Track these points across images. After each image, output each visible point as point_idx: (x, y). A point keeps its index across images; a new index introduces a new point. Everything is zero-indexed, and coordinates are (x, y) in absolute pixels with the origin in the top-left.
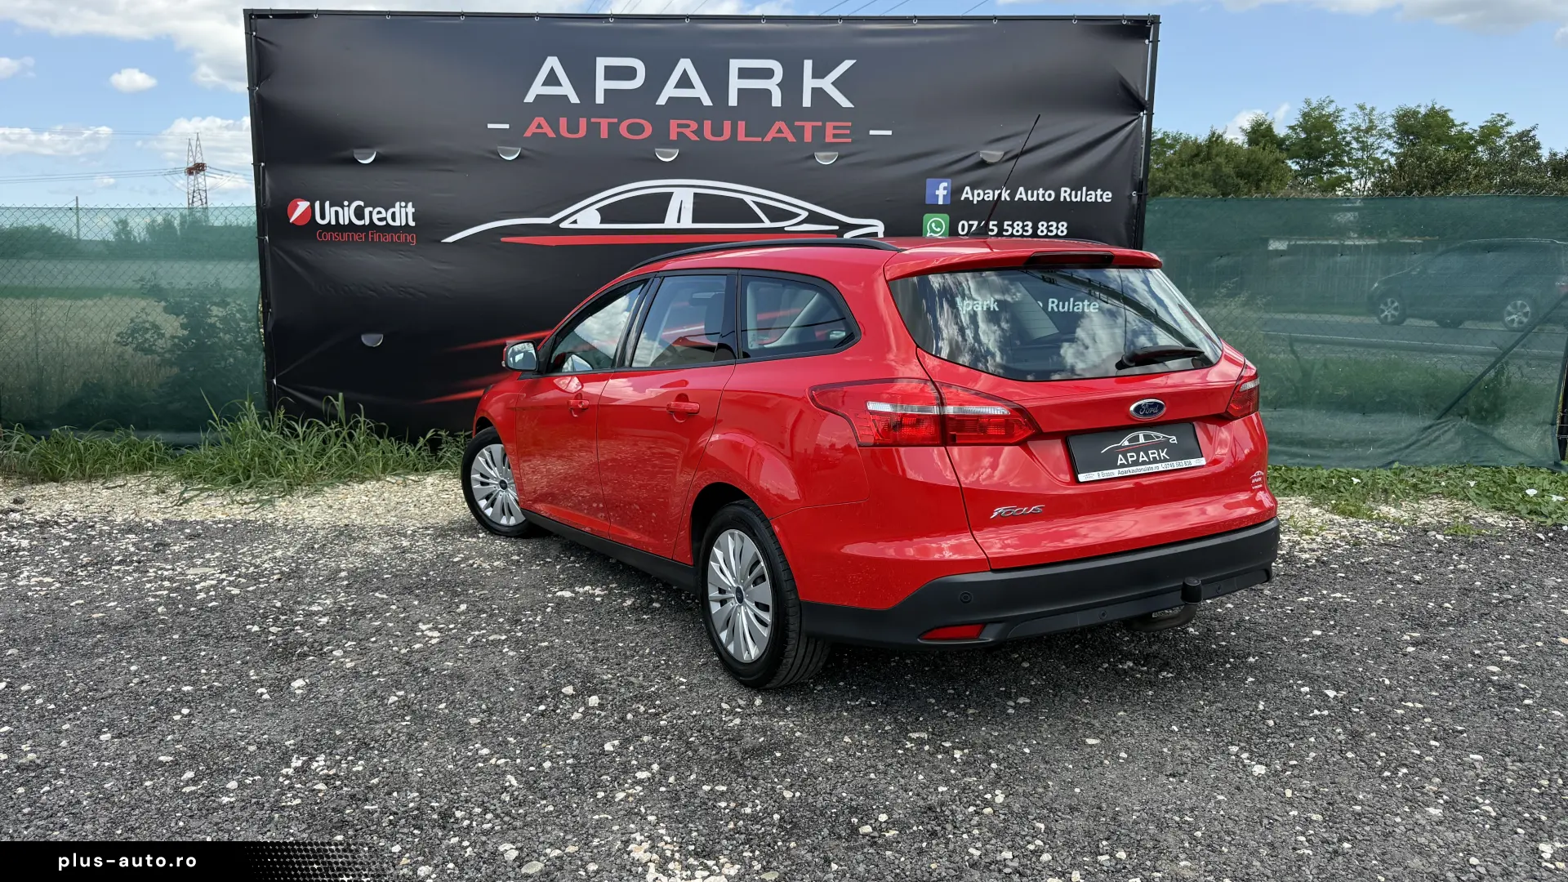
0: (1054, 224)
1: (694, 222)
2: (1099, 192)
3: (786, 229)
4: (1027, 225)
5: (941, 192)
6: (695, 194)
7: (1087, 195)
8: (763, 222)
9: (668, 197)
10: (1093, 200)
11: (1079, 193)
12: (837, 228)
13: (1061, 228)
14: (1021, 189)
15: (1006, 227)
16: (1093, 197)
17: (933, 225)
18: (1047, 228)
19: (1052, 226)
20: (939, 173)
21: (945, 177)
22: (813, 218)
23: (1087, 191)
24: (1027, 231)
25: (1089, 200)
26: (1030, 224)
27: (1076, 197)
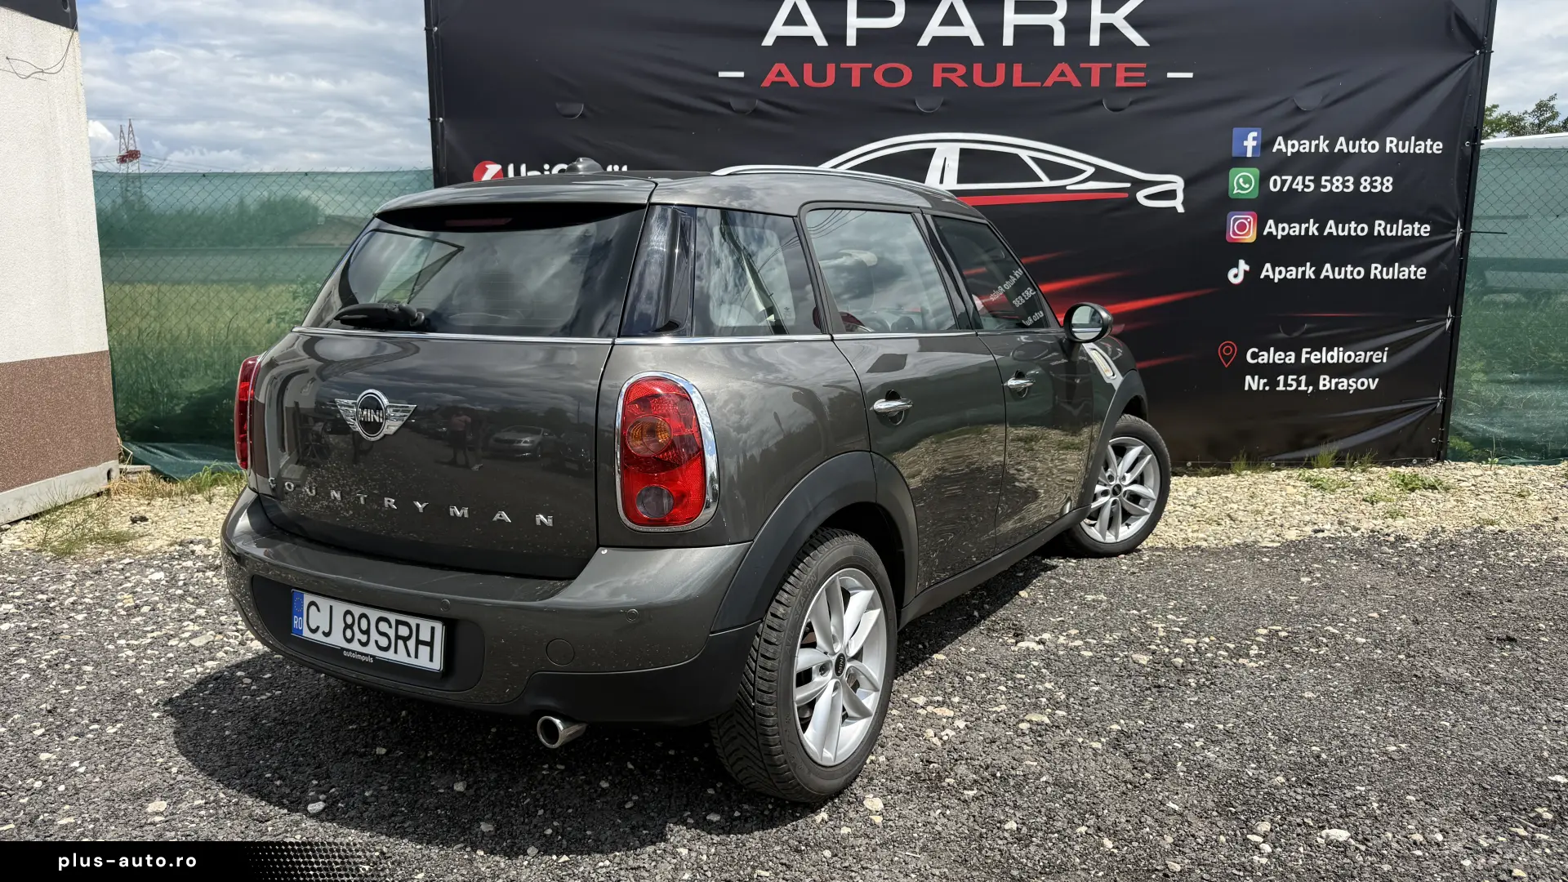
0: (1379, 179)
1: (959, 181)
2: (1429, 142)
3: (1068, 188)
4: (1348, 181)
5: (1251, 143)
6: (963, 151)
7: (1415, 146)
8: (1040, 180)
9: (930, 153)
10: (1422, 151)
11: (1407, 143)
12: (1128, 185)
13: (1386, 184)
14: (1342, 139)
15: (1323, 183)
16: (1423, 147)
17: (1241, 180)
18: (1371, 184)
19: (1376, 181)
20: (1248, 122)
21: (1252, 126)
22: (1100, 174)
23: (1415, 142)
24: (1348, 187)
25: (1417, 151)
26: (1351, 179)
27: (1403, 148)
